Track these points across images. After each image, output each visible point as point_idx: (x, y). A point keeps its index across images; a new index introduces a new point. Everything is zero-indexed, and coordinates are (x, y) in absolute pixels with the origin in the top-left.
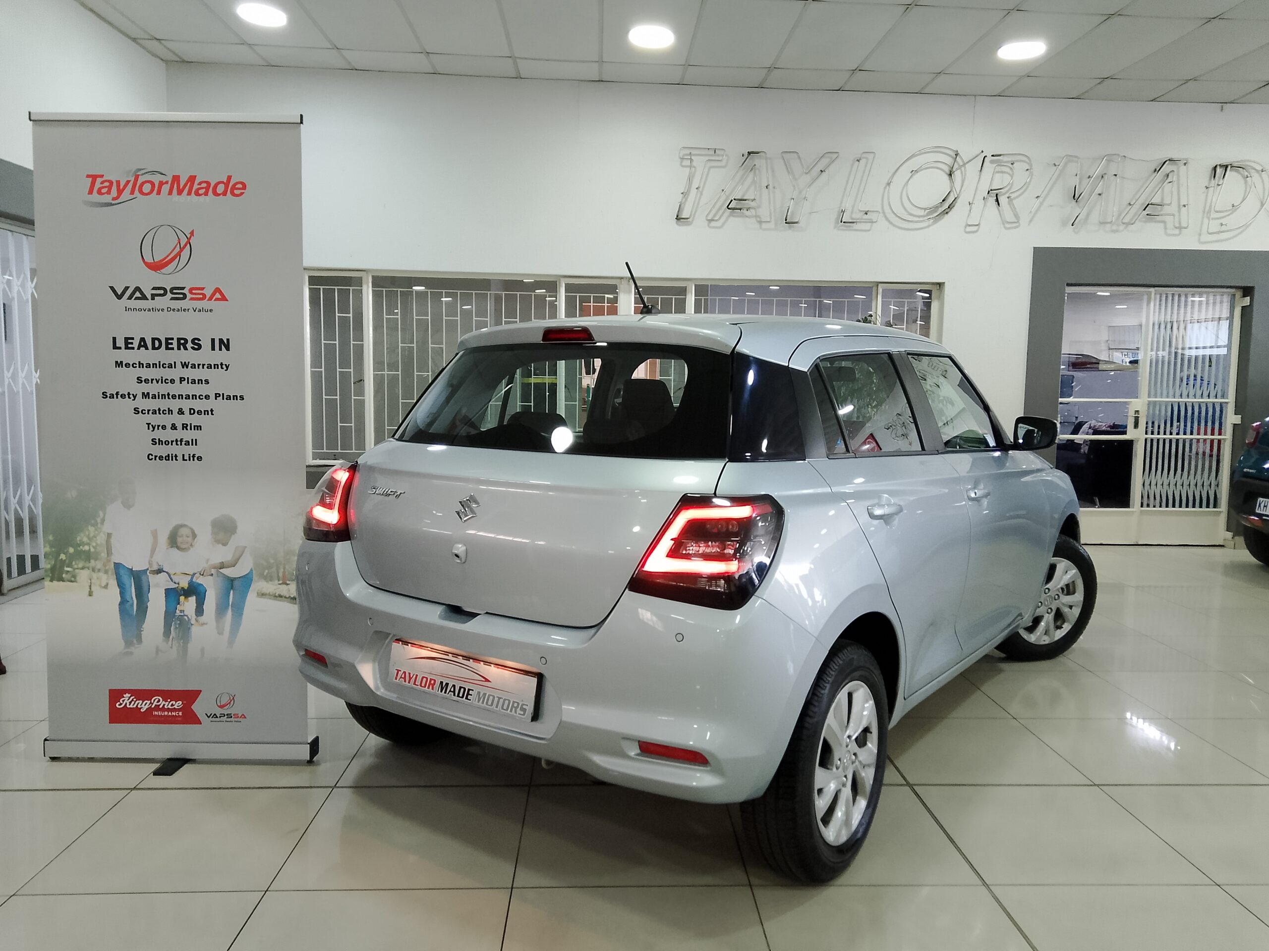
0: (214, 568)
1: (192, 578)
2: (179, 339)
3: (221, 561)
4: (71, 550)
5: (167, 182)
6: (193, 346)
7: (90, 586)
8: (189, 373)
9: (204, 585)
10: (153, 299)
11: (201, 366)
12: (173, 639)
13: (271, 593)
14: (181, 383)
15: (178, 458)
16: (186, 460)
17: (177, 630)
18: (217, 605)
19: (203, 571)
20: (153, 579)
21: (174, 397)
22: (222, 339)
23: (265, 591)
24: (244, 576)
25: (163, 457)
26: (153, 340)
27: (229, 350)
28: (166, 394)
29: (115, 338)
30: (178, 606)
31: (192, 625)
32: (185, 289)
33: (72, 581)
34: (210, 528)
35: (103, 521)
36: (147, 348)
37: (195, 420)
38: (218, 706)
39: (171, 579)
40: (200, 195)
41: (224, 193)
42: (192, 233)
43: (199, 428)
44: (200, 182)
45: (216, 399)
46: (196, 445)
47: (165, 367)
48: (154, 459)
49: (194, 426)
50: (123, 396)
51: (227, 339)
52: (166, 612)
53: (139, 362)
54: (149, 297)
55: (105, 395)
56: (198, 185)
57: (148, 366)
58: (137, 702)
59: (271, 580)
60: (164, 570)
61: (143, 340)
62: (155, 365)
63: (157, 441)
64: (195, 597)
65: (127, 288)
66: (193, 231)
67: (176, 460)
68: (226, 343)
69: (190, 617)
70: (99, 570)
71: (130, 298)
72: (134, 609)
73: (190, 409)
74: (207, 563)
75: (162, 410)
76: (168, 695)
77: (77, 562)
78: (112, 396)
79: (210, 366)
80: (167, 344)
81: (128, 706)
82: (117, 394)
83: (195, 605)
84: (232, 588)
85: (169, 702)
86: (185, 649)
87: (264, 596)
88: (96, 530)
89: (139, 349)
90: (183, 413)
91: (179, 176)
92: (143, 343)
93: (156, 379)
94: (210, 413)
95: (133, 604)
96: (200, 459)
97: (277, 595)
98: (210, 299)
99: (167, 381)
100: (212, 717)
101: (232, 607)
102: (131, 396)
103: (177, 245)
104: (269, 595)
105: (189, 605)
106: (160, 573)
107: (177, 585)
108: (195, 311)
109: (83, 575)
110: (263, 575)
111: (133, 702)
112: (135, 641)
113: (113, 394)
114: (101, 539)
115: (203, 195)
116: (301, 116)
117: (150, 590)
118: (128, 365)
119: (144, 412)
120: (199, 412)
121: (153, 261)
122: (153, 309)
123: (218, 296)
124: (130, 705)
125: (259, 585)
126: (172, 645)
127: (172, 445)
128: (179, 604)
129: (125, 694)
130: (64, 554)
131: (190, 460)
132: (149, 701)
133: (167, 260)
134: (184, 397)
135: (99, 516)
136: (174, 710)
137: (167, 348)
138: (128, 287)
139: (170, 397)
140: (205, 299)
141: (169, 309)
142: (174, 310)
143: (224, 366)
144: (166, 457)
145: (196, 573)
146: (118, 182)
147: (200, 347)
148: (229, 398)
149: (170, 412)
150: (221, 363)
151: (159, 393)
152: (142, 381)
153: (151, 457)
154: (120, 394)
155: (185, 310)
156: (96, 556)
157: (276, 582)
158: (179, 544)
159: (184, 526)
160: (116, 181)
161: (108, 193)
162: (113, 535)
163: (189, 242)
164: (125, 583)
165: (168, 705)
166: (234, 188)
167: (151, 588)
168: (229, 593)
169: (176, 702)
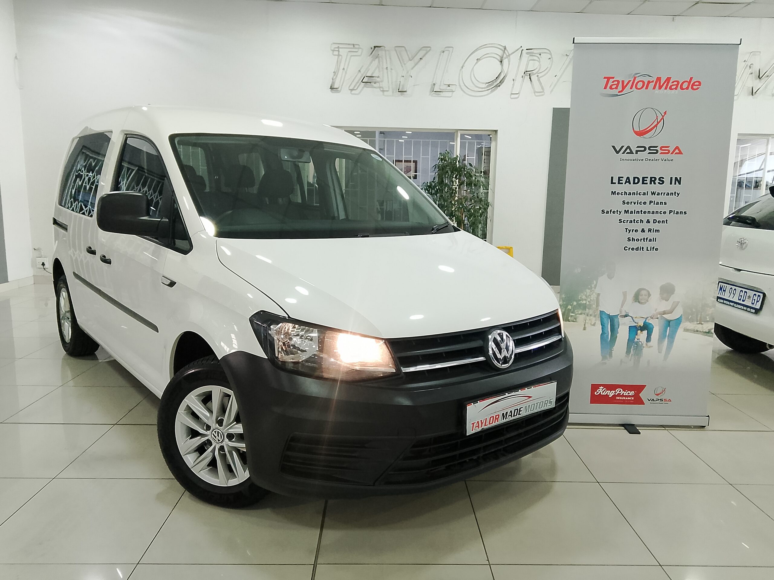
0: (660, 314)
1: (646, 320)
2: (651, 178)
3: (664, 310)
4: (575, 303)
5: (653, 82)
6: (659, 182)
7: (585, 325)
8: (655, 198)
9: (653, 324)
10: (636, 153)
11: (663, 194)
12: (631, 356)
14: (650, 204)
15: (644, 249)
16: (649, 250)
18: (659, 336)
19: (652, 316)
20: (621, 320)
21: (645, 212)
22: (677, 178)
23: (687, 328)
24: (677, 319)
25: (634, 249)
26: (634, 178)
27: (680, 184)
28: (640, 211)
29: (613, 177)
30: (636, 336)
31: (644, 347)
32: (658, 147)
33: (574, 322)
34: (659, 290)
35: (596, 286)
36: (630, 183)
37: (656, 226)
38: (655, 394)
39: (633, 319)
40: (673, 89)
41: (687, 88)
42: (665, 113)
43: (657, 231)
44: (673, 81)
45: (670, 214)
46: (655, 241)
47: (641, 195)
48: (628, 249)
49: (656, 230)
50: (614, 212)
52: (628, 339)
53: (625, 192)
54: (634, 152)
55: (603, 212)
56: (672, 83)
57: (630, 194)
58: (607, 392)
59: (693, 321)
60: (629, 315)
61: (628, 178)
62: (634, 194)
63: (631, 239)
64: (647, 331)
65: (622, 147)
66: (666, 111)
67: (643, 250)
68: (679, 179)
69: (643, 343)
70: (591, 315)
71: (623, 153)
72: (609, 338)
73: (654, 220)
74: (656, 311)
75: (636, 220)
76: (625, 388)
77: (578, 311)
78: (608, 212)
79: (668, 194)
80: (643, 180)
81: (602, 394)
82: (611, 211)
83: (647, 336)
84: (669, 325)
85: (627, 392)
86: (638, 361)
87: (687, 331)
88: (591, 291)
89: (625, 184)
90: (649, 222)
91: (661, 77)
92: (628, 181)
93: (634, 202)
94: (665, 222)
95: (608, 335)
96: (657, 249)
97: (695, 330)
98: (672, 153)
99: (641, 203)
100: (651, 401)
101: (668, 337)
102: (618, 212)
103: (656, 120)
104: (691, 330)
105: (642, 336)
106: (627, 317)
107: (637, 324)
108: (662, 161)
109: (581, 318)
110: (688, 318)
111: (605, 392)
112: (608, 356)
113: (608, 211)
116: (741, 40)
117: (620, 327)
118: (618, 194)
119: (624, 222)
120: (659, 222)
121: (639, 130)
122: (636, 159)
123: (677, 151)
126: (631, 358)
127: (641, 241)
129: (601, 387)
130: (571, 305)
131: (651, 250)
132: (614, 391)
133: (648, 129)
134: (651, 212)
135: (594, 284)
136: (630, 396)
137: (643, 183)
138: (624, 146)
139: (643, 212)
140: (669, 153)
141: (647, 160)
142: (650, 160)
143: (676, 194)
144: (636, 248)
145: (648, 317)
146: (623, 82)
147: (663, 182)
148: (677, 213)
149: (642, 222)
150: (675, 192)
151: (635, 210)
152: (625, 203)
153: (626, 248)
154: (612, 211)
155: (656, 160)
156: (590, 307)
157: (696, 323)
158: (639, 299)
159: (644, 289)
160: (622, 81)
161: (616, 88)
162: (601, 295)
163: (663, 118)
164: (605, 323)
165: (625, 394)
166: (693, 85)
167: (620, 325)
168: (667, 329)
169: (631, 391)
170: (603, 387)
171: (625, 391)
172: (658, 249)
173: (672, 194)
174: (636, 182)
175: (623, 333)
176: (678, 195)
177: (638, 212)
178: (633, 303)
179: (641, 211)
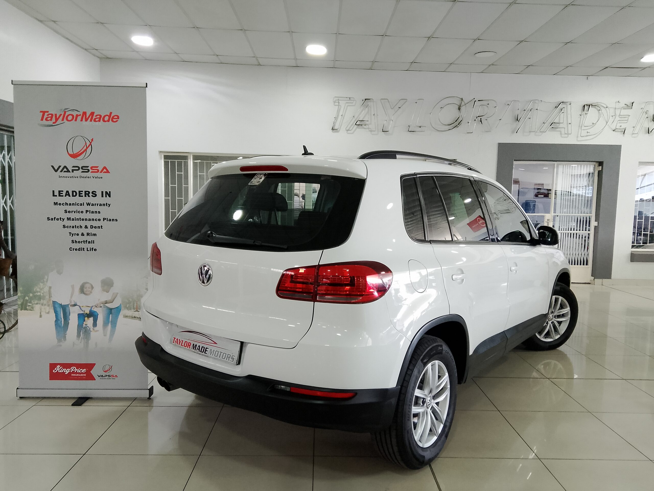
0: (102, 304)
1: (91, 309)
2: (85, 192)
3: (106, 300)
4: (31, 295)
5: (80, 115)
6: (92, 195)
7: (41, 314)
8: (91, 208)
9: (97, 312)
10: (73, 172)
11: (96, 205)
12: (81, 339)
13: (130, 316)
14: (86, 213)
16: (89, 251)
18: (104, 321)
19: (96, 305)
20: (72, 309)
21: (83, 220)
22: (107, 192)
23: (127, 315)
24: (117, 307)
25: (77, 249)
26: (73, 192)
27: (110, 197)
30: (84, 322)
31: (91, 331)
33: (32, 310)
34: (101, 284)
35: (47, 280)
36: (70, 196)
37: (93, 231)
38: (104, 371)
39: (80, 308)
40: (97, 121)
41: (108, 121)
42: (92, 140)
43: (95, 235)
44: (96, 115)
45: (104, 221)
46: (94, 243)
47: (79, 205)
48: (72, 249)
49: (93, 234)
50: (58, 219)
51: (109, 192)
53: (66, 203)
54: (71, 171)
55: (48, 219)
56: (95, 116)
57: (70, 204)
58: (64, 369)
59: (130, 310)
60: (77, 304)
61: (67, 192)
62: (73, 204)
63: (74, 241)
64: (92, 318)
65: (60, 166)
66: (93, 138)
67: (84, 250)
68: (109, 193)
70: (45, 305)
71: (61, 171)
72: (62, 325)
73: (91, 226)
74: (99, 301)
75: (77, 226)
76: (79, 366)
77: (34, 301)
78: (52, 219)
79: (101, 205)
80: (80, 194)
81: (59, 371)
82: (55, 218)
83: (93, 322)
84: (111, 313)
85: (80, 369)
86: (87, 343)
87: (127, 317)
88: (44, 285)
89: (65, 196)
90: (87, 228)
91: (86, 112)
93: (74, 211)
94: (101, 227)
95: (62, 321)
98: (101, 172)
99: (79, 212)
100: (101, 377)
101: (111, 322)
102: (62, 219)
103: (85, 145)
104: (129, 316)
105: (89, 322)
106: (76, 306)
107: (84, 312)
108: (93, 178)
109: (37, 307)
110: (127, 306)
111: (61, 370)
112: (62, 339)
114: (46, 289)
115: (98, 122)
116: (146, 84)
117: (70, 315)
118: (60, 204)
119: (68, 227)
120: (95, 227)
121: (73, 154)
122: (73, 177)
123: (105, 170)
124: (60, 371)
127: (82, 243)
129: (58, 366)
130: (28, 297)
132: (70, 369)
133: (80, 153)
136: (82, 373)
137: (80, 196)
138: (61, 166)
139: (81, 220)
140: (99, 172)
141: (81, 177)
142: (83, 177)
143: (108, 205)
144: (79, 249)
146: (56, 115)
147: (96, 195)
148: (110, 220)
149: (81, 227)
150: (107, 203)
151: (75, 218)
152: (67, 212)
153: (71, 249)
155: (88, 177)
156: (44, 298)
157: (133, 310)
158: (85, 292)
159: (88, 283)
160: (55, 114)
161: (51, 120)
162: (52, 287)
163: (91, 144)
164: (58, 311)
165: (79, 371)
166: (113, 118)
167: (71, 313)
168: (110, 316)
169: (83, 369)
170: (60, 365)
171: (78, 369)
172: (96, 249)
173: (104, 205)
174: (74, 194)
178: (79, 294)
179: (80, 219)
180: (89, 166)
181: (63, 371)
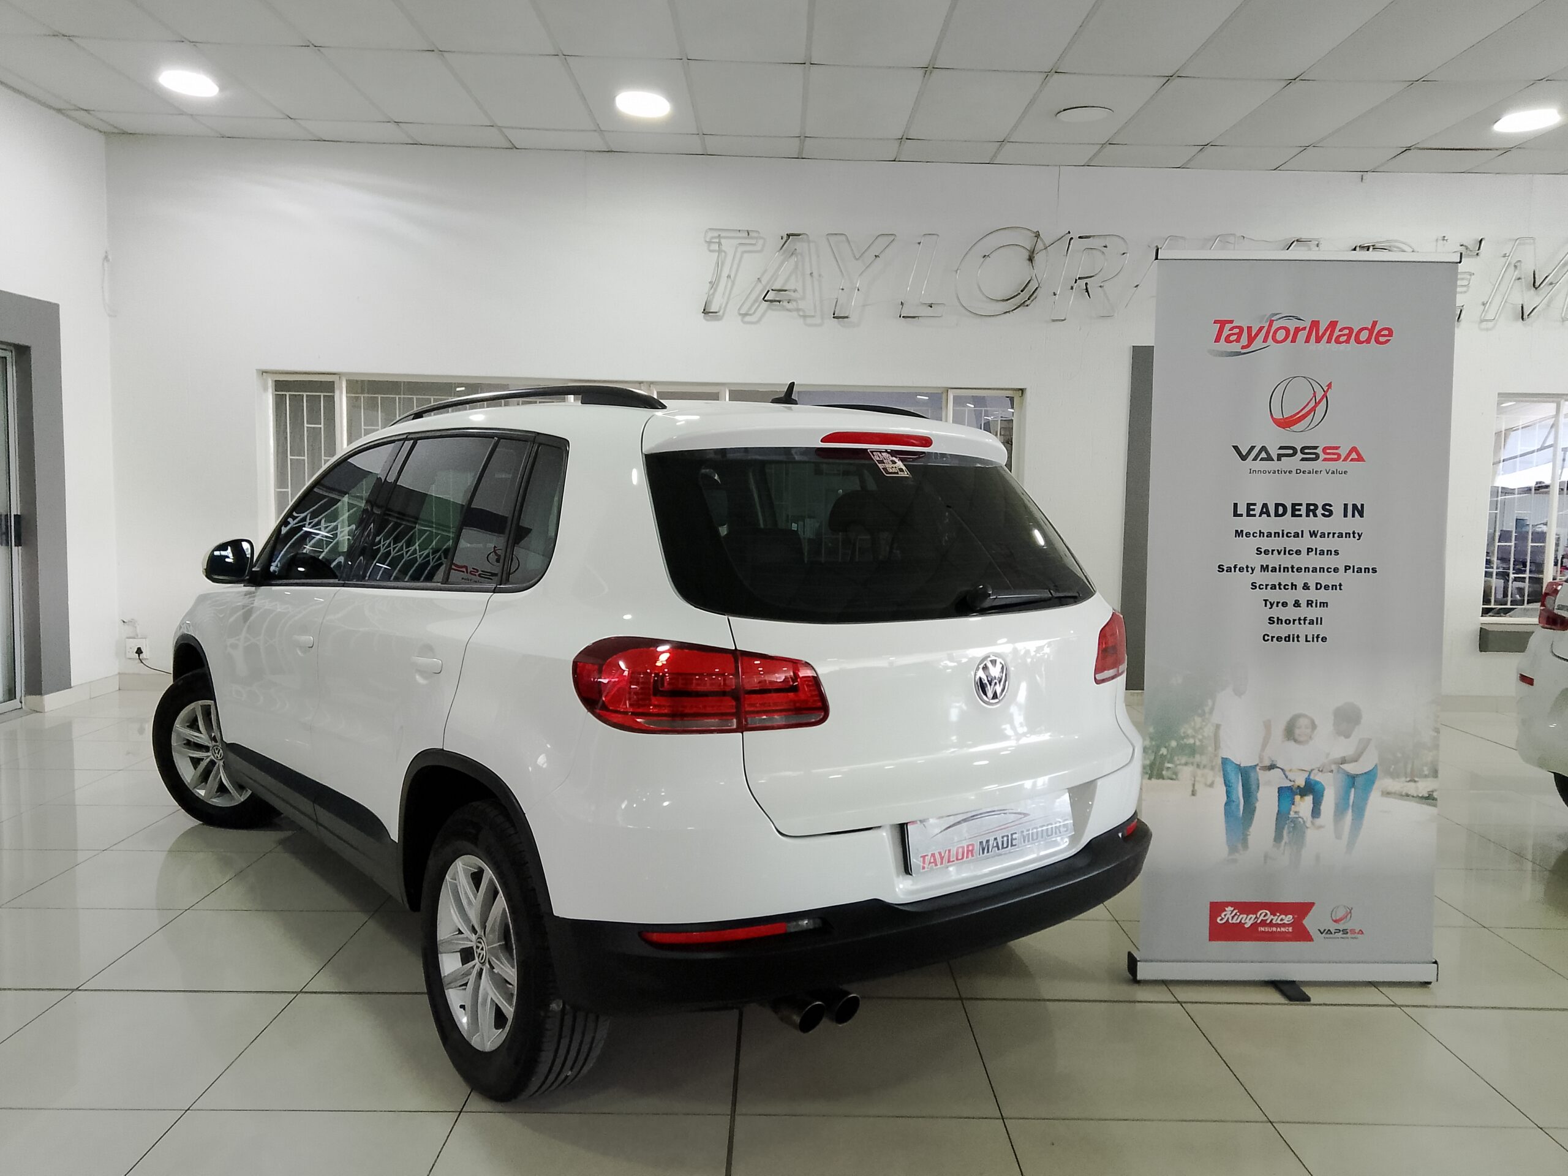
0: (1334, 764)
1: (1309, 775)
2: (1308, 505)
3: (1342, 755)
4: (1174, 744)
5: (1304, 329)
6: (1323, 512)
7: (1194, 785)
8: (1319, 543)
9: (1323, 783)
10: (1279, 459)
11: (1331, 535)
12: (1285, 846)
13: (1397, 792)
14: (1308, 554)
15: (1300, 639)
16: (1309, 641)
17: (1291, 834)
18: (1337, 805)
19: (1322, 767)
20: (1263, 776)
21: (1299, 570)
22: (1356, 504)
23: (1389, 789)
24: (1368, 772)
25: (1281, 638)
26: (1277, 505)
27: (1363, 517)
28: (1290, 567)
29: (1237, 504)
30: (1293, 806)
31: (1307, 828)
32: (1318, 449)
33: (1172, 779)
34: (1333, 718)
35: (1212, 710)
36: (1269, 515)
37: (1322, 596)
38: (1333, 920)
39: (1285, 774)
40: (1343, 342)
41: (1368, 341)
42: (1329, 386)
43: (1324, 604)
44: (1341, 329)
45: (1345, 572)
46: (1321, 624)
47: (1291, 536)
48: (1270, 640)
49: (1320, 603)
50: (1241, 569)
51: (1362, 505)
52: (1277, 814)
53: (1260, 531)
54: (1275, 457)
55: (1221, 568)
56: (1339, 331)
57: (1269, 535)
58: (1241, 916)
59: (1398, 778)
60: (1277, 765)
61: (1265, 505)
62: (1277, 534)
63: (1275, 620)
64: (1311, 796)
65: (1253, 448)
67: (1298, 641)
68: (1360, 508)
69: (1305, 819)
70: (1205, 767)
71: (1255, 459)
72: (1240, 813)
73: (1317, 584)
74: (1327, 757)
75: (1283, 584)
76: (1276, 908)
77: (1180, 757)
78: (1229, 570)
79: (1340, 535)
80: (1294, 510)
81: (1230, 921)
82: (1235, 567)
83: (1312, 805)
84: (1353, 787)
85: (1279, 916)
86: (1297, 856)
87: (1389, 795)
88: (1203, 721)
89: (1260, 516)
90: (1308, 588)
91: (1318, 322)
92: (1265, 510)
93: (1278, 550)
94: (1338, 587)
95: (1238, 805)
96: (1324, 639)
97: (1404, 793)
98: (1345, 460)
99: (1291, 552)
100: (1327, 933)
101: (1352, 807)
103: (1312, 398)
104: (1395, 793)
105: (1303, 806)
106: (1273, 769)
107: (1292, 783)
108: (1328, 473)
109: (1186, 772)
110: (1389, 770)
111: (1236, 917)
112: (1240, 846)
113: (1231, 568)
114: (1208, 731)
115: (1344, 344)
116: (1461, 254)
117: (1260, 788)
118: (1248, 535)
119: (1261, 587)
120: (1326, 587)
121: (1282, 418)
122: (1278, 471)
123: (1354, 456)
124: (1232, 920)
125: (1384, 783)
127: (1294, 624)
128: (1293, 804)
129: (1227, 907)
130: (1165, 747)
131: (1313, 641)
132: (1255, 916)
133: (1298, 415)
134: (1311, 570)
136: (1284, 925)
137: (1293, 515)
138: (1255, 447)
139: (1295, 570)
140: (1340, 458)
141: (1298, 471)
143: (1356, 535)
144: (1286, 637)
145: (1313, 770)
146: (1249, 329)
147: (1331, 513)
148: (1360, 570)
149: (1294, 587)
150: (1354, 531)
151: (1280, 565)
152: (1261, 552)
153: (1266, 638)
154: (1238, 567)
155: (1316, 472)
156: (1202, 750)
157: (1403, 779)
158: (1296, 737)
159: (1305, 716)
160: (1248, 327)
161: (1238, 341)
162: (1222, 727)
163: (1325, 396)
164: (1233, 781)
165: (1277, 919)
166: (1379, 335)
167: (1260, 785)
168: (1350, 792)
169: (1286, 916)
170: (1232, 907)
171: (1276, 915)
172: (1326, 639)
173: (1348, 535)
175: (1267, 801)
176: (1360, 536)
177: (1286, 570)
178: (1283, 741)
179: (1292, 567)
180: (1318, 447)
181: (1241, 920)
